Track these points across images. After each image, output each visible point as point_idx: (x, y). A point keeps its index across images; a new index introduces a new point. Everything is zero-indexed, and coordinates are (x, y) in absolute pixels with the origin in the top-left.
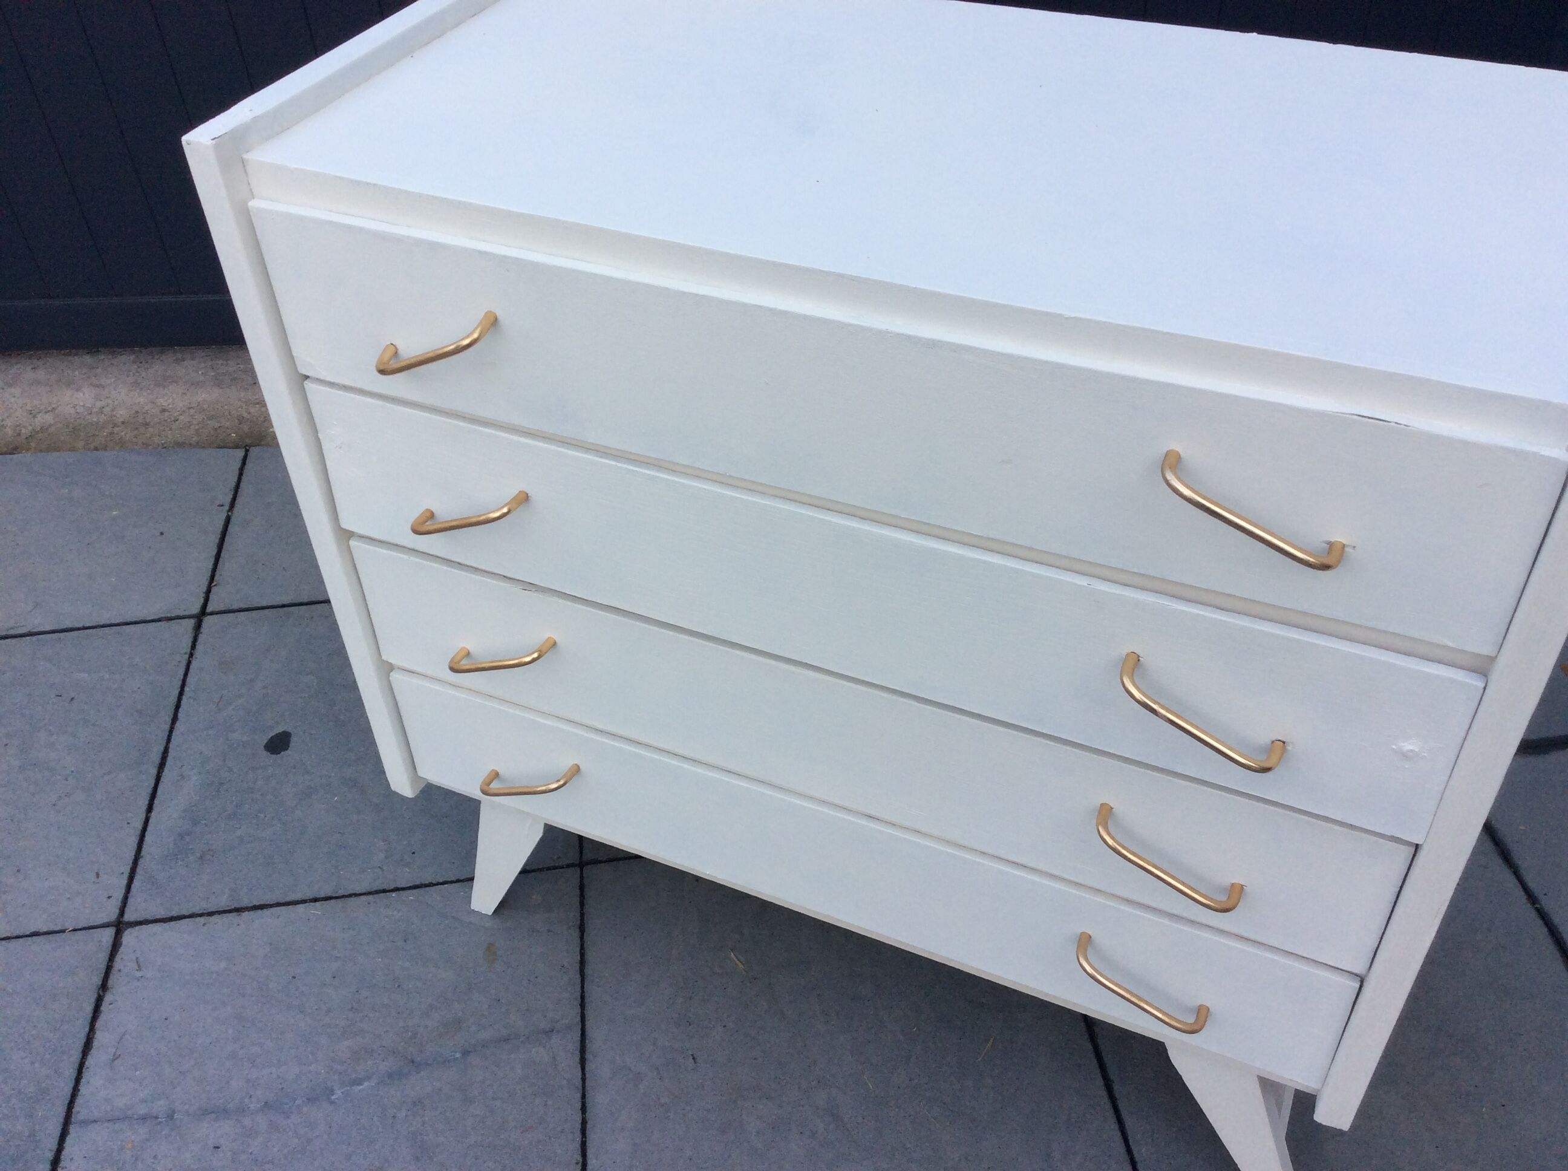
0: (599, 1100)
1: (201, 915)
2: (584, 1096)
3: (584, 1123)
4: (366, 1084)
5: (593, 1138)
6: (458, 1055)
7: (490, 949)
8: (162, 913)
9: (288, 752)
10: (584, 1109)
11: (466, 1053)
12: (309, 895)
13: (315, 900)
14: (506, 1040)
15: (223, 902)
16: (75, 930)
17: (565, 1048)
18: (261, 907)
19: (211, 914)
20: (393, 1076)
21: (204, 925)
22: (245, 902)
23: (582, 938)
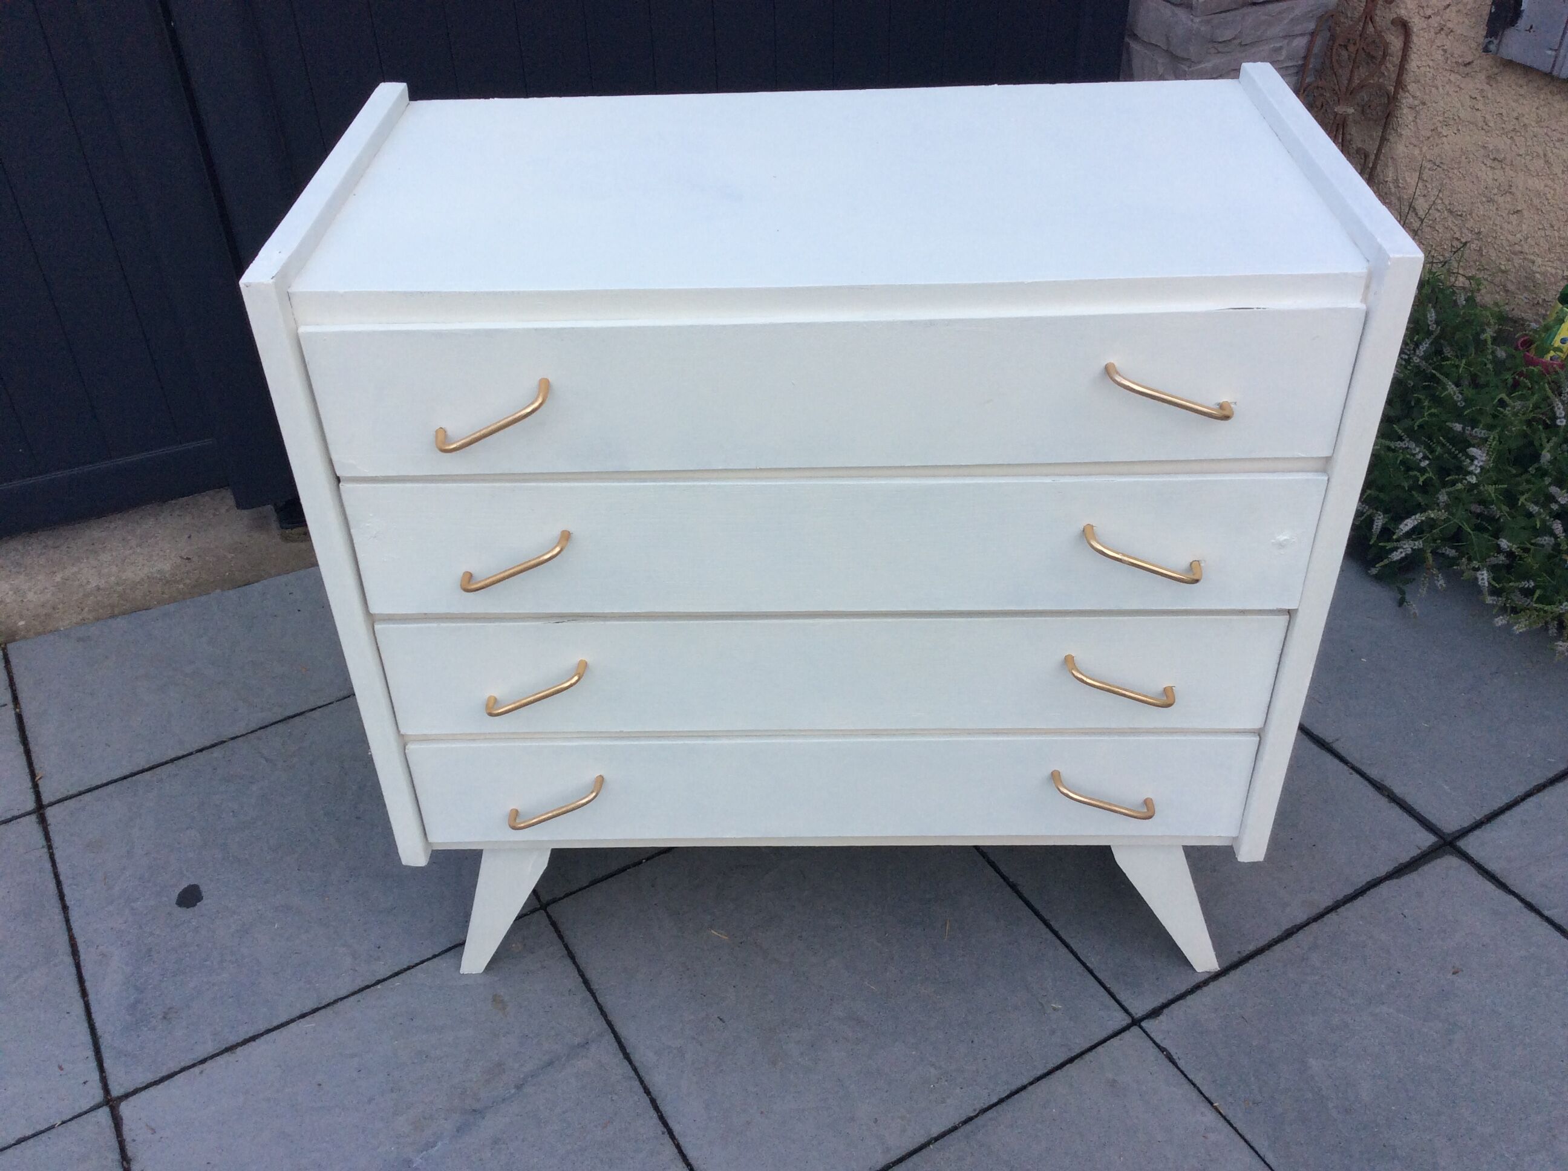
0: (657, 1080)
1: (194, 1065)
2: (642, 1082)
3: (653, 1102)
4: (439, 1144)
5: (667, 1109)
6: (513, 1091)
7: (496, 1000)
8: (151, 1077)
9: (204, 901)
10: (647, 1092)
11: (519, 1087)
12: (296, 1013)
13: (303, 1016)
14: (550, 1063)
15: (210, 1048)
16: (63, 1123)
17: (605, 1052)
18: (253, 1038)
19: (203, 1061)
20: (460, 1130)
21: (201, 1072)
22: (233, 1039)
23: (575, 963)
